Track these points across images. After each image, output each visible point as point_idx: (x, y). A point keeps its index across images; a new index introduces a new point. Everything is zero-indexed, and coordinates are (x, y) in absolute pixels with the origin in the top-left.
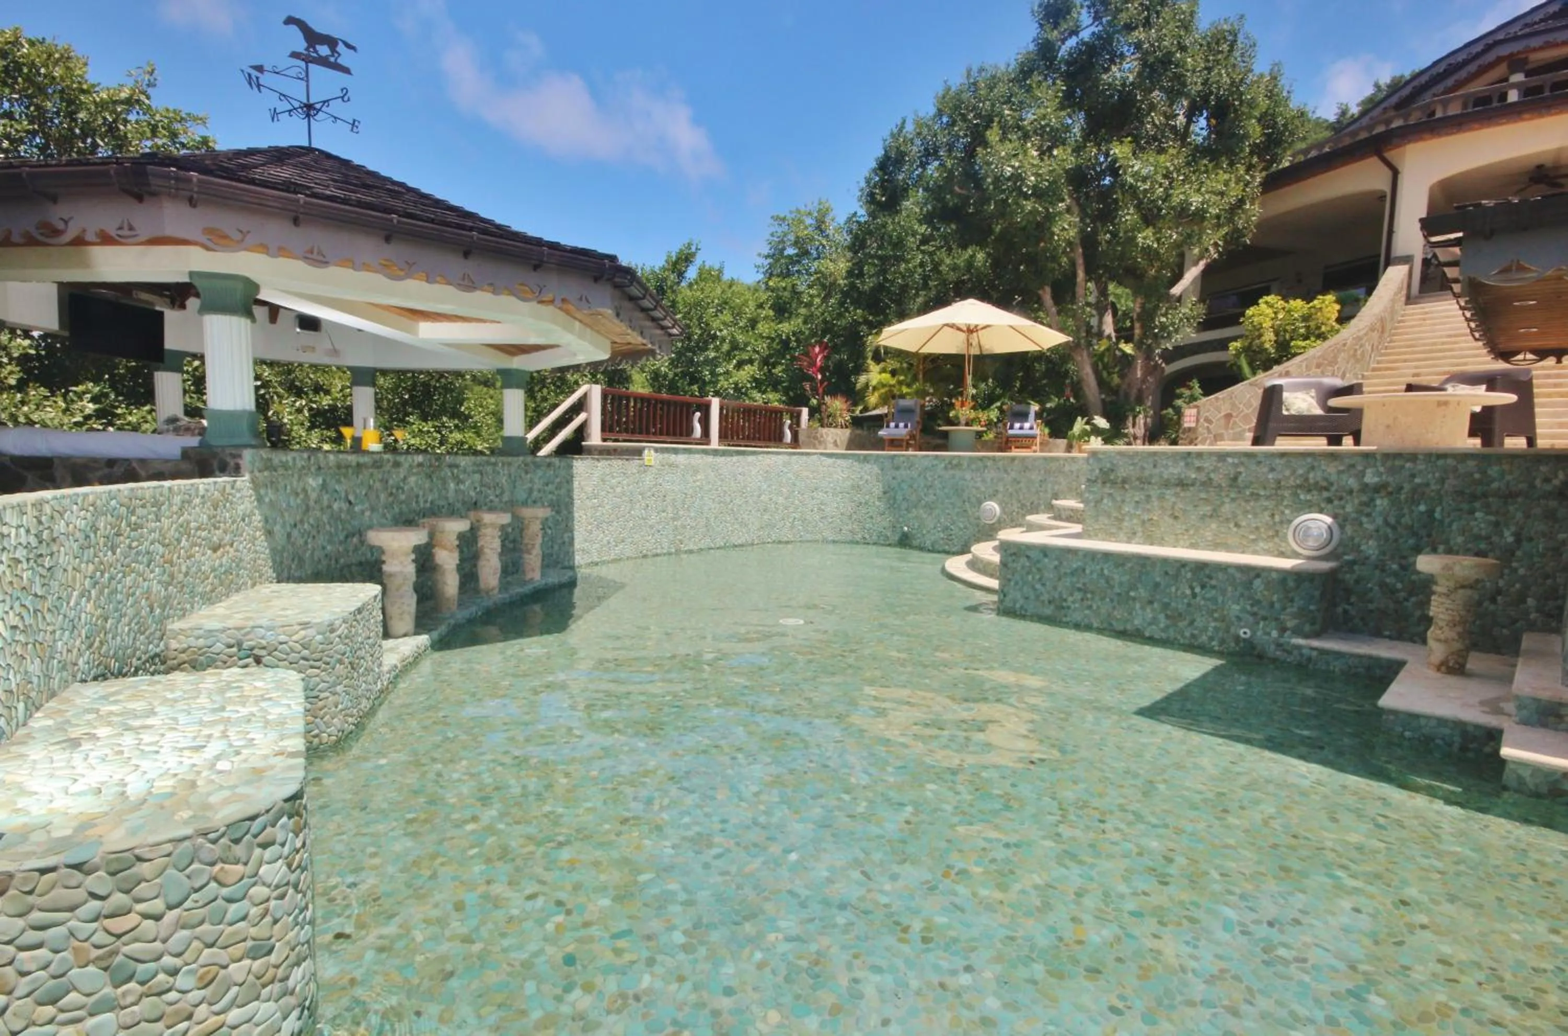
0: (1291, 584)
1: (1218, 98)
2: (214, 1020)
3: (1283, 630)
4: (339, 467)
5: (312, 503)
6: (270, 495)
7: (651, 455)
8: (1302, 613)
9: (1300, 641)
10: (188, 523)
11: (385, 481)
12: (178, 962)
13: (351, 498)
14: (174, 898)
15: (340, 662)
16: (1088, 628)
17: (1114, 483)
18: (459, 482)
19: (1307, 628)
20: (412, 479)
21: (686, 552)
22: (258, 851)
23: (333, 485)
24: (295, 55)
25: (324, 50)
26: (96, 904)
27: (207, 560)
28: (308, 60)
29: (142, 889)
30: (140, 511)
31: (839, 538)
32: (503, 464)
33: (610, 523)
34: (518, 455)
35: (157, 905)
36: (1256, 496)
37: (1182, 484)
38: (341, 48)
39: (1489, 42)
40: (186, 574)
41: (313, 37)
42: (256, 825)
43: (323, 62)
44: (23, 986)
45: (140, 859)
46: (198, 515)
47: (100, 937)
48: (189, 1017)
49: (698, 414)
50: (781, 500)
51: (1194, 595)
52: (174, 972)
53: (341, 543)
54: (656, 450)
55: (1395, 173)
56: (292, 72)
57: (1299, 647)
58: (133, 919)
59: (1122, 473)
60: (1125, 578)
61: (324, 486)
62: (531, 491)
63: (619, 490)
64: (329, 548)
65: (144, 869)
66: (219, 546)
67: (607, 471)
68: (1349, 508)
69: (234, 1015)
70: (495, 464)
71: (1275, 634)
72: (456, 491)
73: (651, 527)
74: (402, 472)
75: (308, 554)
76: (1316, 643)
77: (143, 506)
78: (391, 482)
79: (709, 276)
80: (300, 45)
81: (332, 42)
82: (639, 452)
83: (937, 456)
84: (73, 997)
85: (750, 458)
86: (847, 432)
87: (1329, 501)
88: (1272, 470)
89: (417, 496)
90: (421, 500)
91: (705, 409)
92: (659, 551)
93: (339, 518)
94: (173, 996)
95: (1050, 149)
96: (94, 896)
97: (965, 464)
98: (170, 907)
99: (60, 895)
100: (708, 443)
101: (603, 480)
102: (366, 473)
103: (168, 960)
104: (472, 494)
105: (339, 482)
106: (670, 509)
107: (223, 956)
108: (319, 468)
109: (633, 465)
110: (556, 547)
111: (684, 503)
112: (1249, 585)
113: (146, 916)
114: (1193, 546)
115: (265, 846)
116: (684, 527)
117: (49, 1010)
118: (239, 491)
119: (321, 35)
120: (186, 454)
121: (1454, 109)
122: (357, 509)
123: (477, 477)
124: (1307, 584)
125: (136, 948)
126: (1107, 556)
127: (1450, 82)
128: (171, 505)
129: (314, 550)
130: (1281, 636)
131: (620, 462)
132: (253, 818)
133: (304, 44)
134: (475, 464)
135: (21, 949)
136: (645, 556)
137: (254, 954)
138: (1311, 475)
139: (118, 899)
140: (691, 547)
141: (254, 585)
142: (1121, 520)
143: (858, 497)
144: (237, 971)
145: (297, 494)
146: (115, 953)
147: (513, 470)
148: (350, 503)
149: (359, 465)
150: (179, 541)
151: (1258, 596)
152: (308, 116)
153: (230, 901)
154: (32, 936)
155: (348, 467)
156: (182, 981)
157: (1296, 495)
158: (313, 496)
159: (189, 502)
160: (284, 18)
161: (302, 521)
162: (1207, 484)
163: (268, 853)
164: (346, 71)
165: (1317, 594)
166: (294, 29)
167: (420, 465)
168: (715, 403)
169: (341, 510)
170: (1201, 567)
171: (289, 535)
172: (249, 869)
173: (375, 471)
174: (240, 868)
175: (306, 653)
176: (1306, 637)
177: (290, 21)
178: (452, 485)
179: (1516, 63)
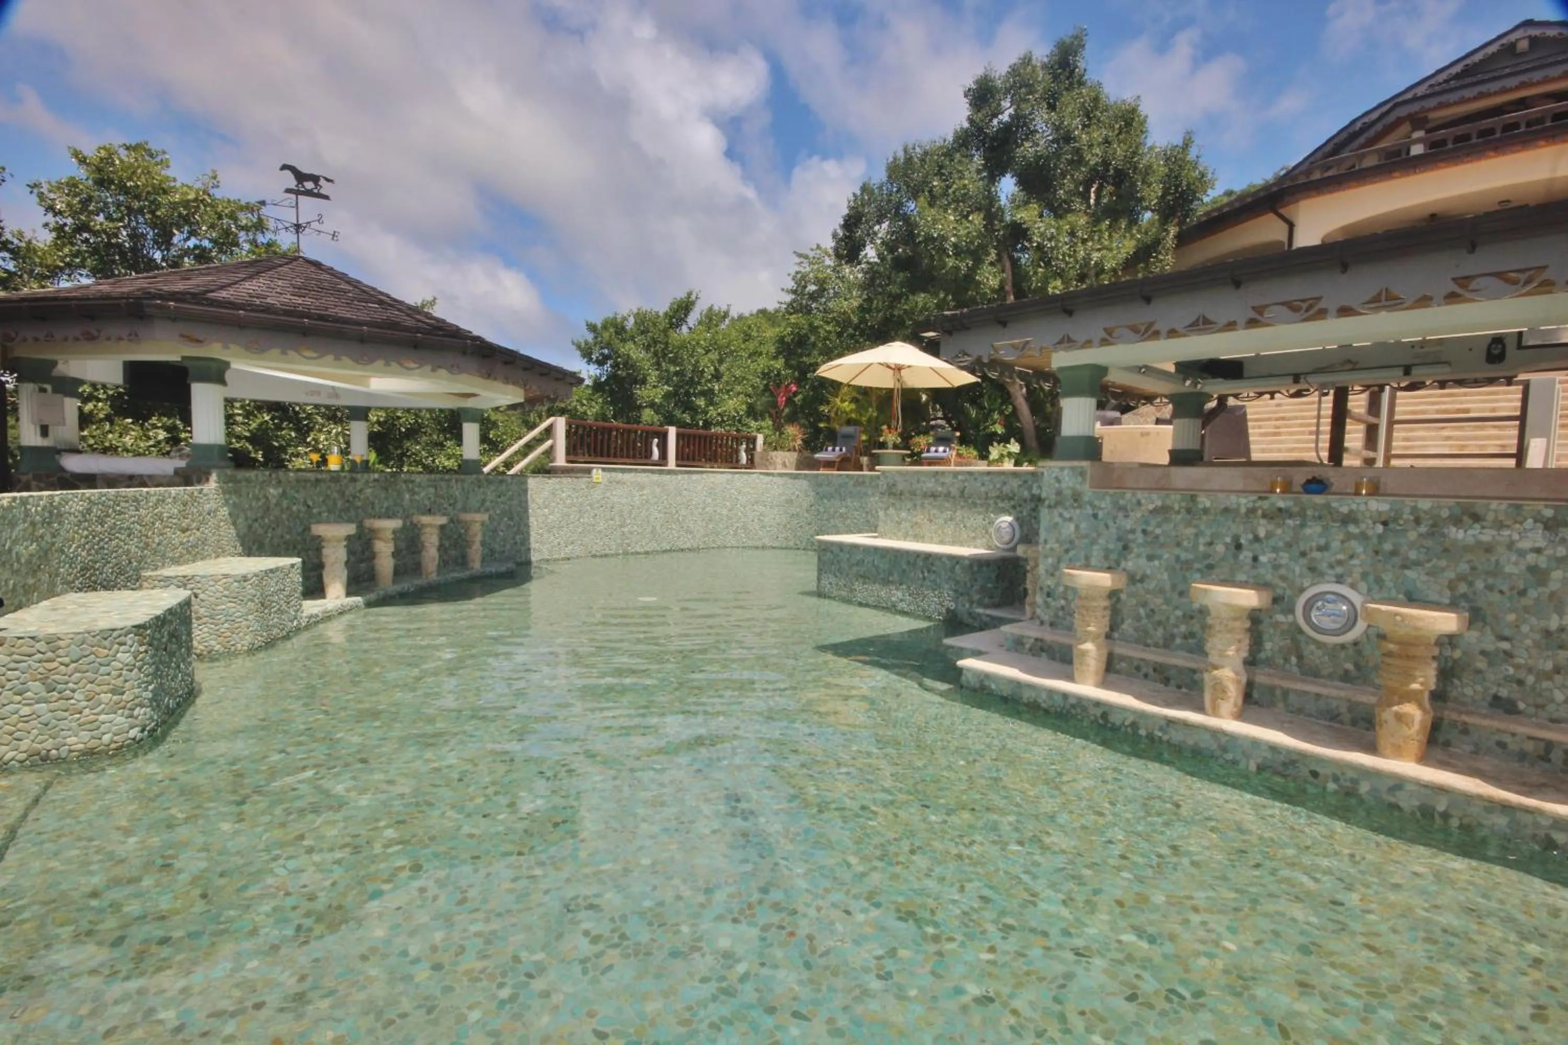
0: (975, 568)
1: (1116, 169)
2: (92, 717)
3: (972, 602)
4: (298, 481)
5: (272, 506)
6: (234, 498)
7: (598, 473)
8: (983, 589)
9: (980, 610)
10: (162, 513)
11: (342, 493)
12: (75, 687)
13: (310, 503)
14: (74, 658)
15: (252, 601)
16: (867, 605)
17: (894, 494)
18: (413, 493)
19: (986, 600)
20: (368, 491)
21: (632, 554)
22: (116, 646)
23: (291, 492)
24: (288, 191)
25: (309, 185)
26: (40, 656)
27: (177, 537)
28: (297, 193)
29: (60, 652)
30: (123, 504)
31: (776, 544)
32: (457, 481)
33: (560, 528)
34: (471, 474)
35: (66, 660)
36: (975, 505)
37: (934, 496)
38: (322, 182)
39: (1396, 102)
40: (159, 544)
41: (301, 177)
42: (115, 634)
43: (309, 193)
44: (9, 685)
45: (59, 639)
46: (170, 510)
47: (41, 670)
48: (80, 713)
49: (656, 440)
50: (725, 512)
51: (924, 578)
52: (73, 691)
53: (299, 534)
54: (604, 470)
55: (1291, 226)
56: (286, 203)
57: (979, 615)
58: (55, 665)
59: (900, 487)
60: (887, 566)
61: (284, 494)
62: (484, 501)
63: (569, 501)
64: (288, 537)
65: (61, 643)
66: (187, 530)
67: (558, 487)
68: (1025, 514)
69: (102, 717)
70: (449, 480)
71: (967, 605)
72: (411, 501)
73: (600, 532)
74: (359, 485)
75: (267, 541)
76: (988, 612)
77: (127, 502)
78: (347, 493)
79: (712, 319)
80: (292, 183)
81: (315, 179)
82: (589, 471)
83: (848, 476)
84: (29, 694)
85: (694, 477)
86: (795, 455)
87: (1014, 507)
88: (983, 484)
89: (373, 504)
90: (377, 507)
91: (664, 437)
92: (607, 552)
93: (298, 517)
94: (72, 701)
95: (969, 213)
96: (40, 652)
97: (867, 481)
98: (73, 662)
99: (25, 649)
100: (666, 465)
101: (553, 494)
102: (323, 485)
103: (71, 685)
104: (427, 503)
105: (297, 492)
106: (617, 518)
107: (98, 689)
108: (280, 482)
109: (582, 482)
110: (508, 547)
111: (630, 512)
112: (952, 570)
113: (62, 664)
114: (942, 542)
115: (121, 644)
116: (631, 533)
117: (18, 698)
118: (206, 495)
119: (306, 175)
120: (177, 472)
121: (1371, 161)
122: (315, 511)
123: (432, 490)
124: (985, 569)
125: (57, 677)
126: (876, 549)
127: (1362, 140)
128: (147, 502)
129: (272, 538)
130: (971, 606)
131: (570, 480)
132: (113, 630)
133: (295, 183)
134: (429, 480)
135: (9, 670)
136: (594, 556)
137: (114, 692)
138: (1004, 489)
139: (50, 654)
140: (638, 549)
141: (217, 557)
142: (899, 523)
143: (793, 510)
144: (105, 697)
145: (259, 499)
146: (47, 678)
147: (466, 485)
148: (308, 506)
149: (317, 481)
150: (153, 524)
151: (958, 578)
152: (297, 232)
153: (101, 665)
154: (13, 665)
155: (306, 481)
156: (76, 696)
157: (996, 503)
158: (274, 501)
159: (163, 501)
160: (280, 165)
161: (262, 518)
162: (948, 495)
163: (122, 648)
164: (326, 197)
165: (993, 576)
166: (288, 173)
167: (375, 480)
168: (672, 431)
169: (299, 511)
170: (928, 556)
171: (250, 527)
172: (111, 653)
173: (333, 485)
174: (106, 651)
175: (226, 593)
176: (986, 607)
177: (285, 167)
178: (407, 496)
179: (1417, 121)
